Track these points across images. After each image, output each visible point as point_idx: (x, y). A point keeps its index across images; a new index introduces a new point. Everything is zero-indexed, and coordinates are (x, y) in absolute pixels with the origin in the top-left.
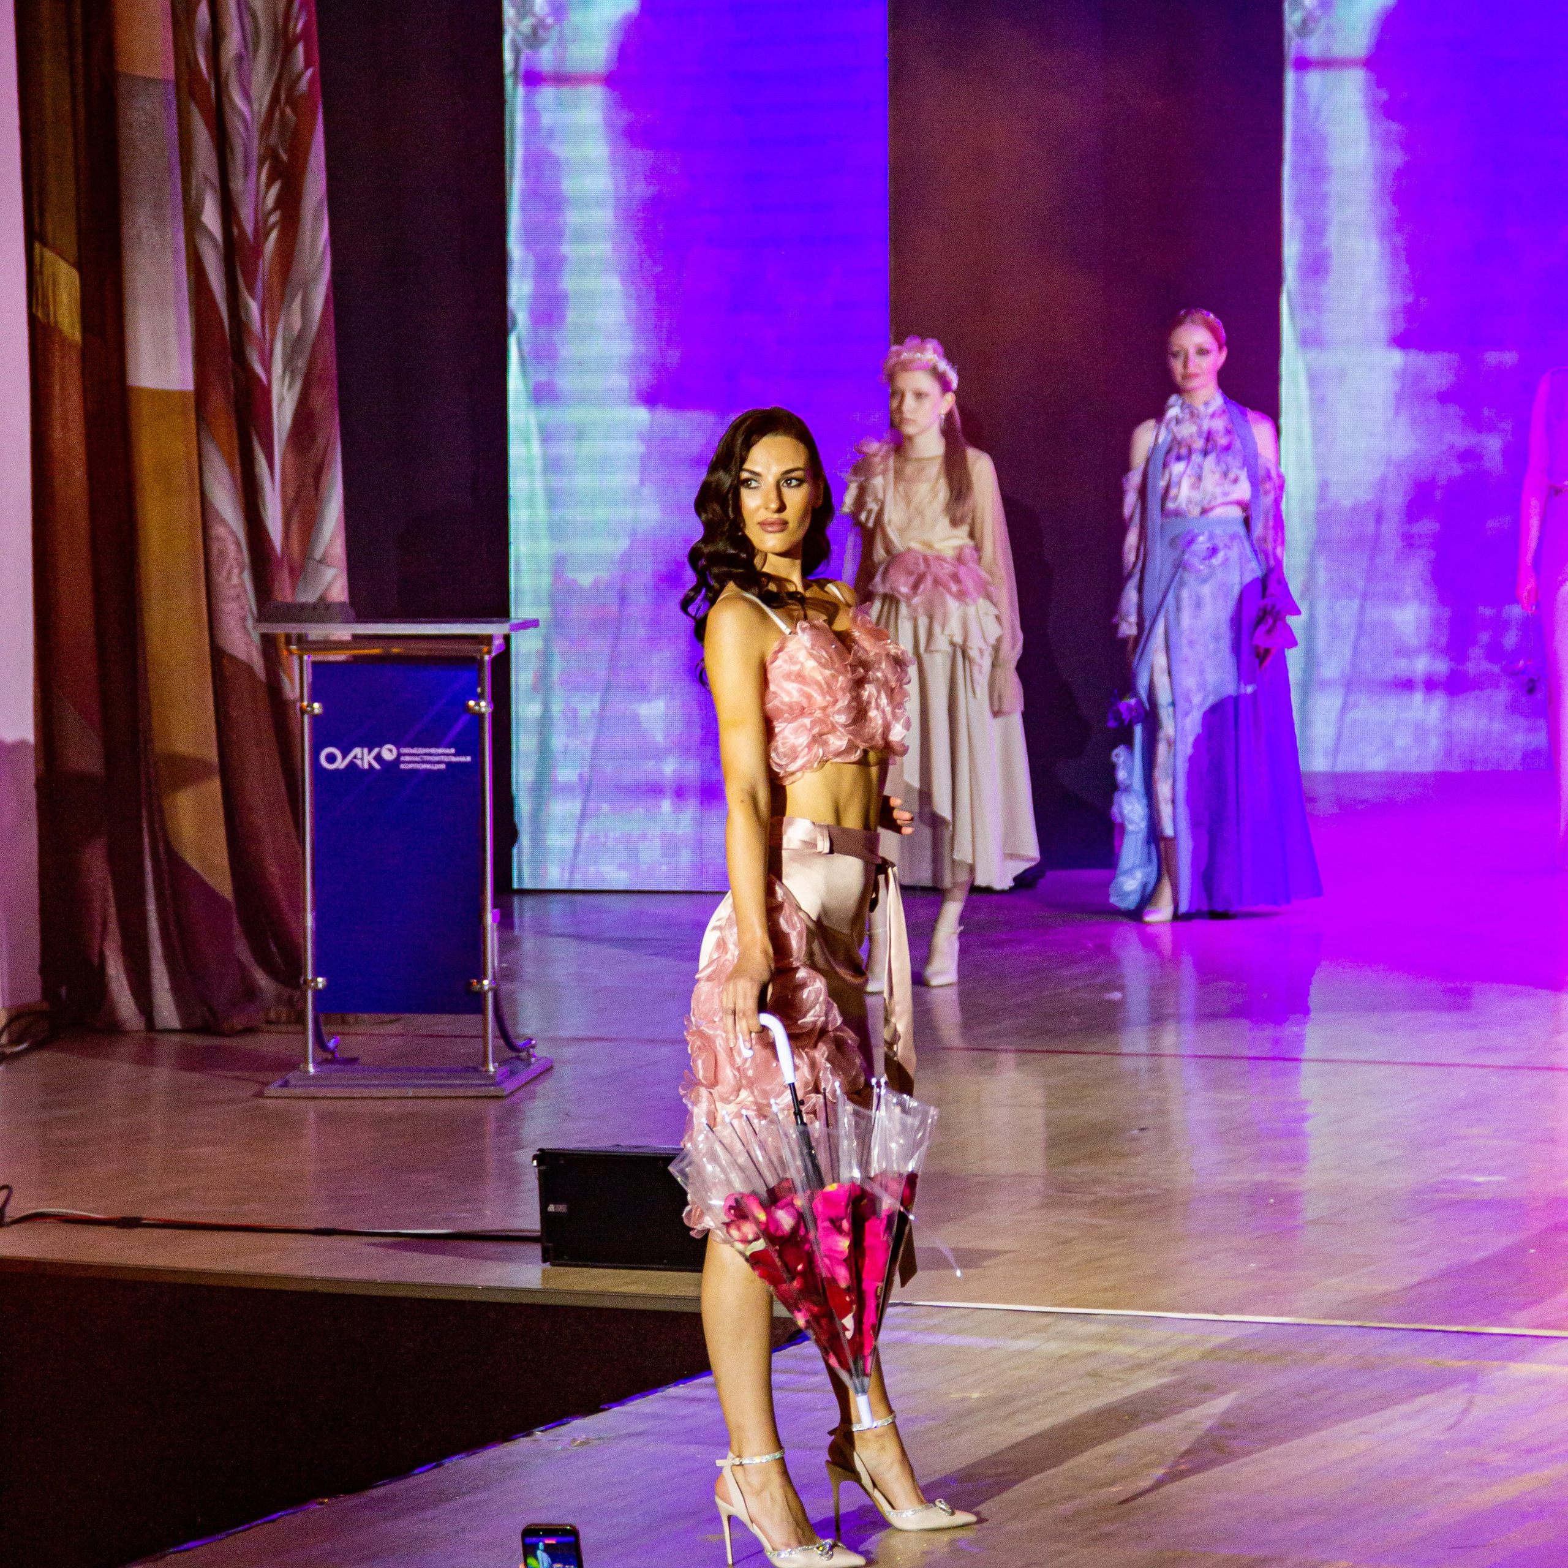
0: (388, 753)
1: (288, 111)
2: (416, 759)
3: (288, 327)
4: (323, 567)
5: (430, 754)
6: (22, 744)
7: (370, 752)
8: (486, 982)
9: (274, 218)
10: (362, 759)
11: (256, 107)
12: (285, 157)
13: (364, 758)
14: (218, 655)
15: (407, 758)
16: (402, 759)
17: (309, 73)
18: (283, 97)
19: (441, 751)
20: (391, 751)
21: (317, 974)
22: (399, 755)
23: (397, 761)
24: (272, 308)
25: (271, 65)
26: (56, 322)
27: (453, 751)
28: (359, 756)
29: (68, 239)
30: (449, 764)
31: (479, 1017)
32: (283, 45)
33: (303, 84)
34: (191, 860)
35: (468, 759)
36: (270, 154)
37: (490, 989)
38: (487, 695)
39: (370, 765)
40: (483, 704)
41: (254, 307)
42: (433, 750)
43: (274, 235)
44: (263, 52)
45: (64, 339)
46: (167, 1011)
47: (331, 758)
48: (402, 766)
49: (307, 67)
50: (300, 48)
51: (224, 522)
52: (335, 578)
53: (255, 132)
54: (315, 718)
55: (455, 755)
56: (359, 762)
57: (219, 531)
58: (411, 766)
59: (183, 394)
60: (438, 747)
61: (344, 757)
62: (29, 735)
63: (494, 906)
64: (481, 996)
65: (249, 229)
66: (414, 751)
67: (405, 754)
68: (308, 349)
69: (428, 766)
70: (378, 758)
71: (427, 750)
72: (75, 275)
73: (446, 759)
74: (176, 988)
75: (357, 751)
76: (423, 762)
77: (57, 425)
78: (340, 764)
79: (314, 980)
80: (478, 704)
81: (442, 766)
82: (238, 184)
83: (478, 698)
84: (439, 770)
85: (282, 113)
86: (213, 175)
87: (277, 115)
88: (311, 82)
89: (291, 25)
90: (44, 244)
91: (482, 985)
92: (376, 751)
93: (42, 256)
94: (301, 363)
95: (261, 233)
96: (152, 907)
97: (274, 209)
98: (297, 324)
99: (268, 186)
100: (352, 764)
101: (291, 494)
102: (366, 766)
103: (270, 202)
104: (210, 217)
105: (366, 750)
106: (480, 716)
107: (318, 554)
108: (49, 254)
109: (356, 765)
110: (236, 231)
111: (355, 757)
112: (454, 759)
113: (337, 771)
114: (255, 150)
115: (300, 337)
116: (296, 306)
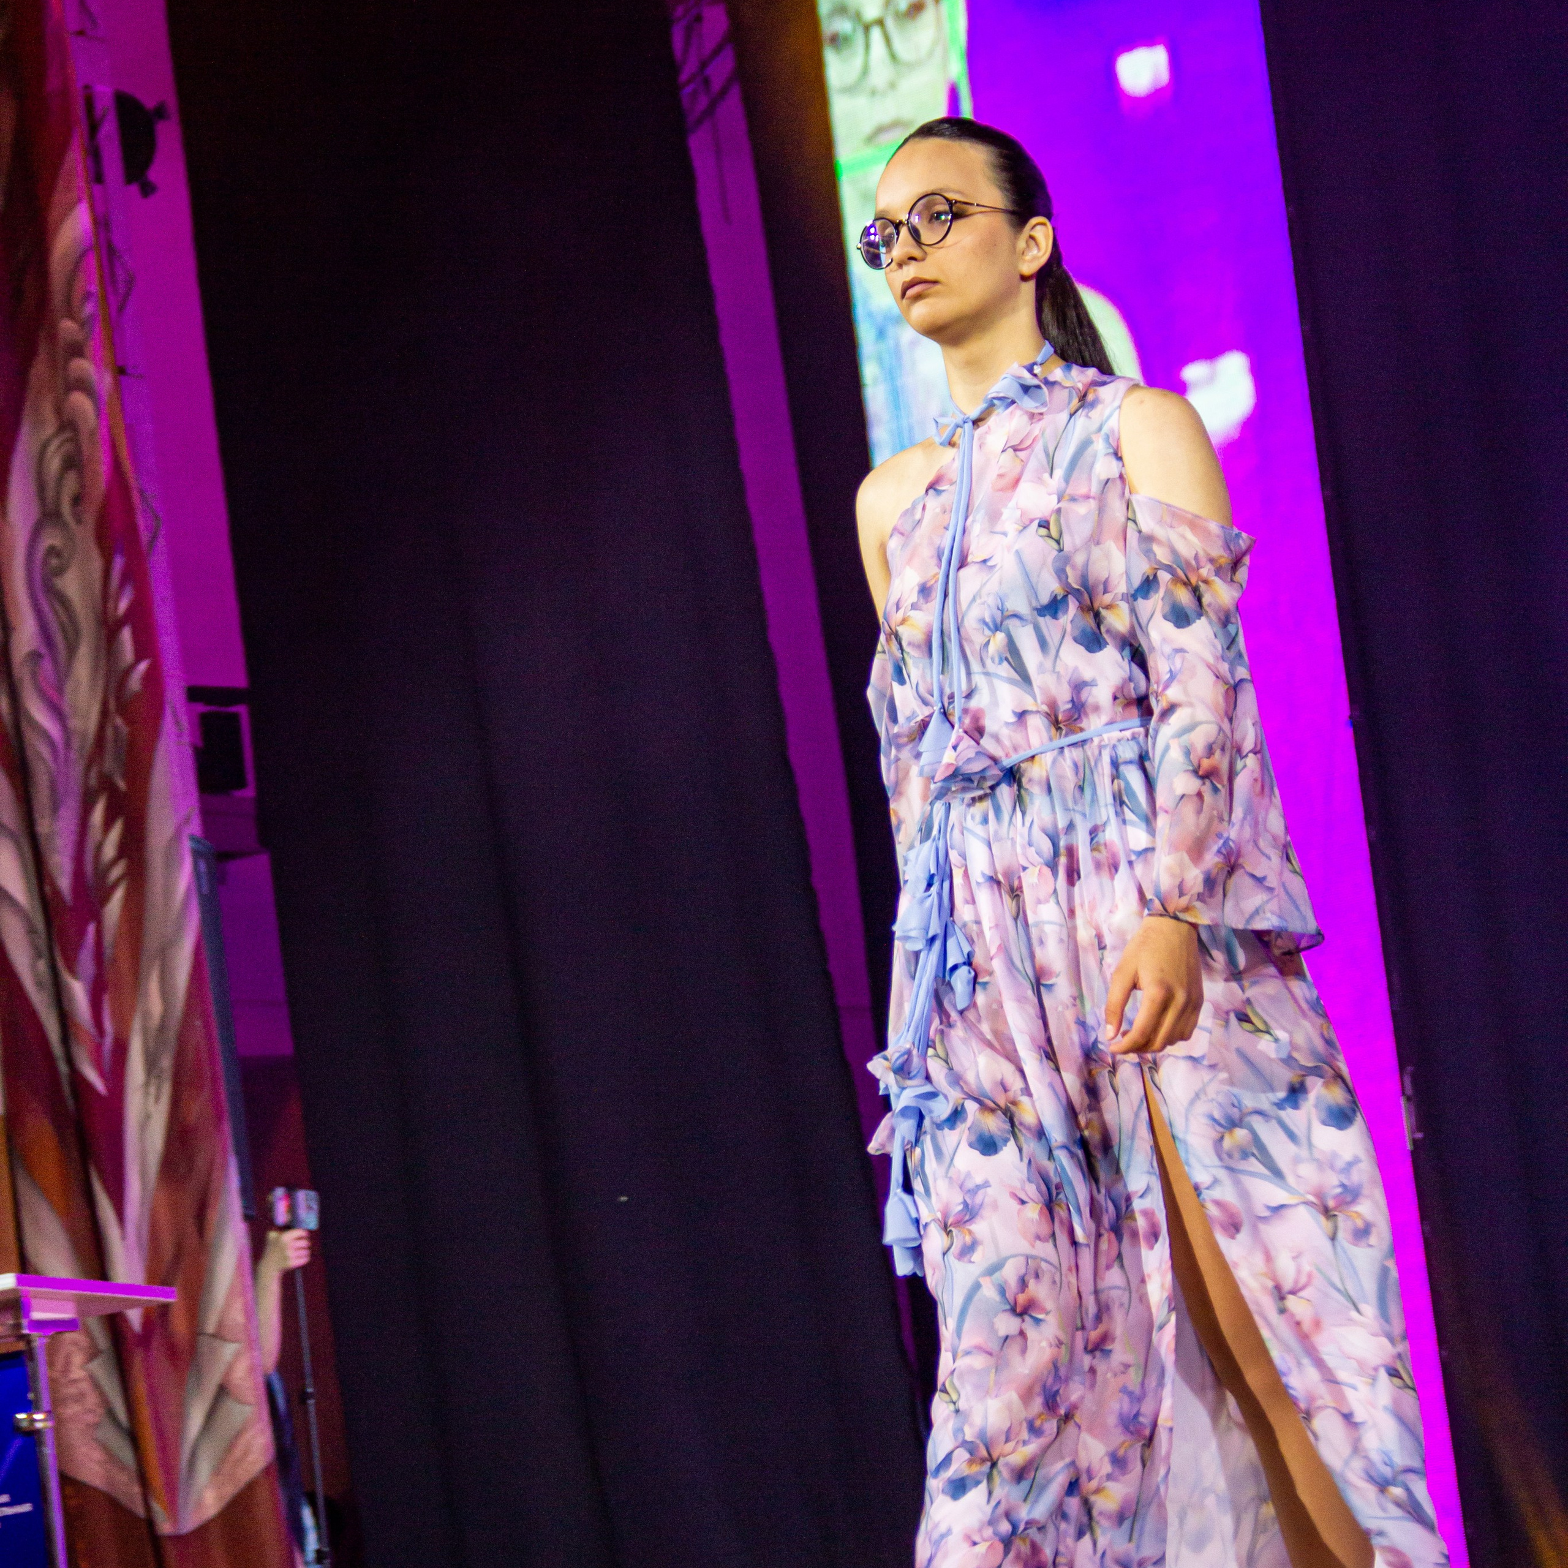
1: (119, 721)
3: (146, 1016)
4: (217, 1343)
9: (117, 872)
11: (75, 723)
12: (122, 786)
17: (141, 666)
18: (112, 706)
32: (106, 634)
33: (137, 682)
36: (102, 788)
41: (78, 991)
43: (119, 895)
49: (138, 659)
50: (126, 634)
52: (237, 1356)
53: (74, 761)
65: (64, 883)
82: (43, 826)
85: (116, 730)
86: (10, 819)
87: (109, 732)
88: (148, 680)
89: (111, 605)
94: (166, 1062)
97: (114, 862)
98: (156, 1008)
99: (106, 829)
103: (110, 850)
104: (9, 876)
107: (210, 1327)
110: (47, 889)
115: (162, 1028)
116: (153, 986)
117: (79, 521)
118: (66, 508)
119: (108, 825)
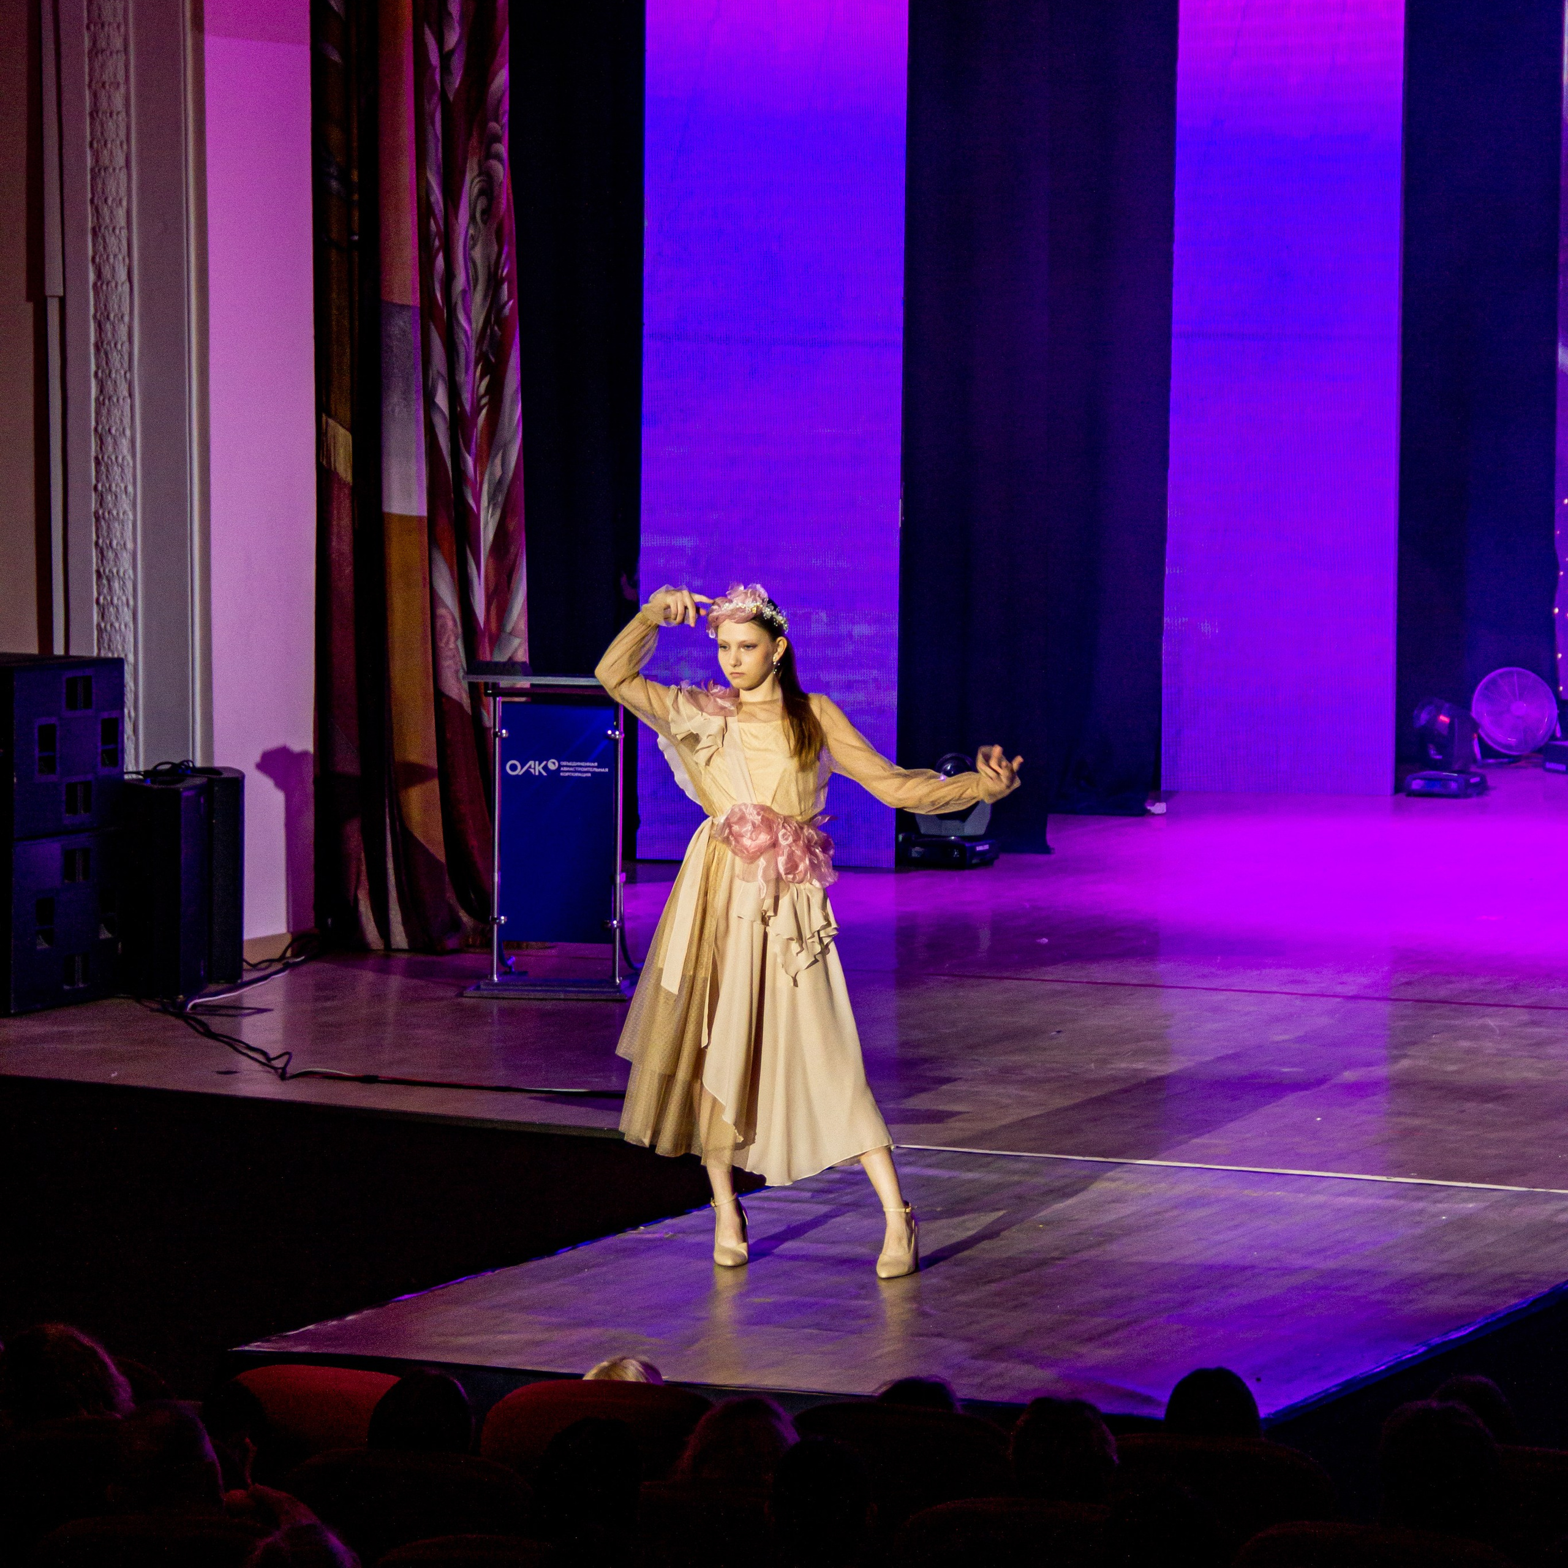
0: (552, 765)
1: (496, 328)
2: (571, 769)
3: (492, 474)
4: (512, 637)
5: (581, 766)
6: (305, 754)
7: (539, 764)
8: (615, 922)
9: (484, 401)
10: (535, 769)
11: (474, 325)
12: (493, 360)
13: (536, 768)
14: (440, 696)
15: (565, 769)
16: (562, 769)
17: (511, 303)
18: (493, 319)
19: (588, 764)
20: (554, 763)
21: (500, 915)
22: (560, 766)
23: (558, 770)
24: (482, 461)
25: (485, 296)
26: (335, 469)
27: (596, 764)
28: (533, 766)
29: (345, 411)
30: (593, 773)
31: (610, 946)
32: (494, 283)
33: (507, 311)
34: (418, 834)
35: (607, 770)
36: (482, 357)
37: (618, 927)
38: (621, 727)
39: (540, 772)
40: (617, 733)
41: (470, 460)
42: (583, 764)
43: (484, 412)
44: (480, 287)
45: (339, 479)
46: (399, 938)
47: (513, 767)
48: (562, 774)
49: (510, 299)
50: (505, 286)
51: (447, 607)
52: (520, 645)
53: (473, 343)
54: (502, 739)
55: (597, 767)
56: (532, 771)
57: (441, 611)
58: (567, 774)
59: (420, 519)
60: (586, 762)
61: (522, 768)
62: (310, 747)
63: (622, 871)
64: (612, 930)
65: (468, 407)
66: (570, 764)
67: (564, 766)
68: (505, 490)
69: (580, 775)
70: (546, 768)
71: (579, 764)
72: (350, 437)
73: (591, 769)
74: (405, 922)
75: (531, 763)
76: (576, 771)
77: (334, 539)
78: (519, 772)
79: (499, 918)
80: (613, 733)
81: (589, 775)
82: (461, 377)
83: (614, 730)
84: (586, 777)
85: (492, 330)
86: (444, 370)
87: (488, 331)
88: (511, 309)
89: (500, 271)
90: (329, 415)
91: (613, 925)
92: (544, 763)
93: (327, 423)
94: (500, 498)
95: (477, 410)
96: (390, 865)
97: (483, 396)
98: (498, 472)
99: (482, 378)
100: (527, 771)
101: (492, 587)
102: (537, 774)
103: (482, 389)
104: (441, 399)
105: (537, 763)
106: (616, 741)
107: (509, 628)
108: (330, 421)
109: (531, 772)
110: (458, 408)
111: (530, 767)
112: (596, 770)
113: (517, 776)
114: (473, 356)
115: (500, 481)
116: (498, 461)
117: (484, 222)
118: (478, 215)
119: (481, 378)
